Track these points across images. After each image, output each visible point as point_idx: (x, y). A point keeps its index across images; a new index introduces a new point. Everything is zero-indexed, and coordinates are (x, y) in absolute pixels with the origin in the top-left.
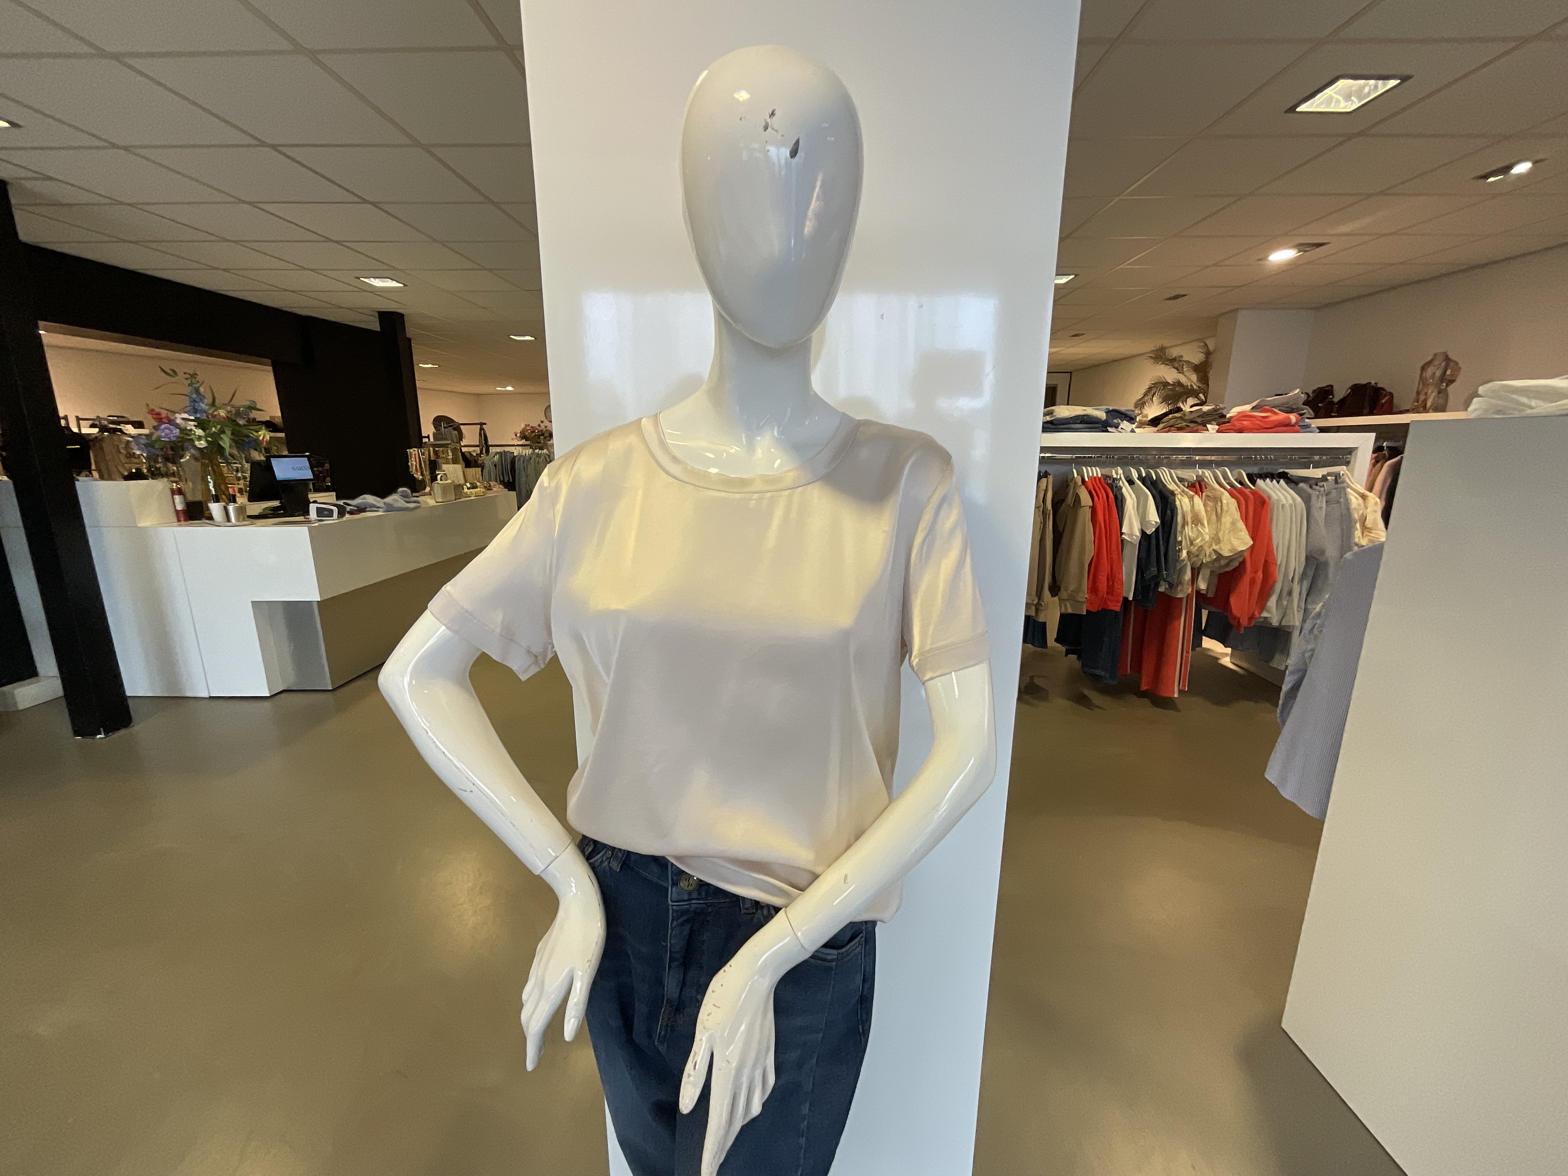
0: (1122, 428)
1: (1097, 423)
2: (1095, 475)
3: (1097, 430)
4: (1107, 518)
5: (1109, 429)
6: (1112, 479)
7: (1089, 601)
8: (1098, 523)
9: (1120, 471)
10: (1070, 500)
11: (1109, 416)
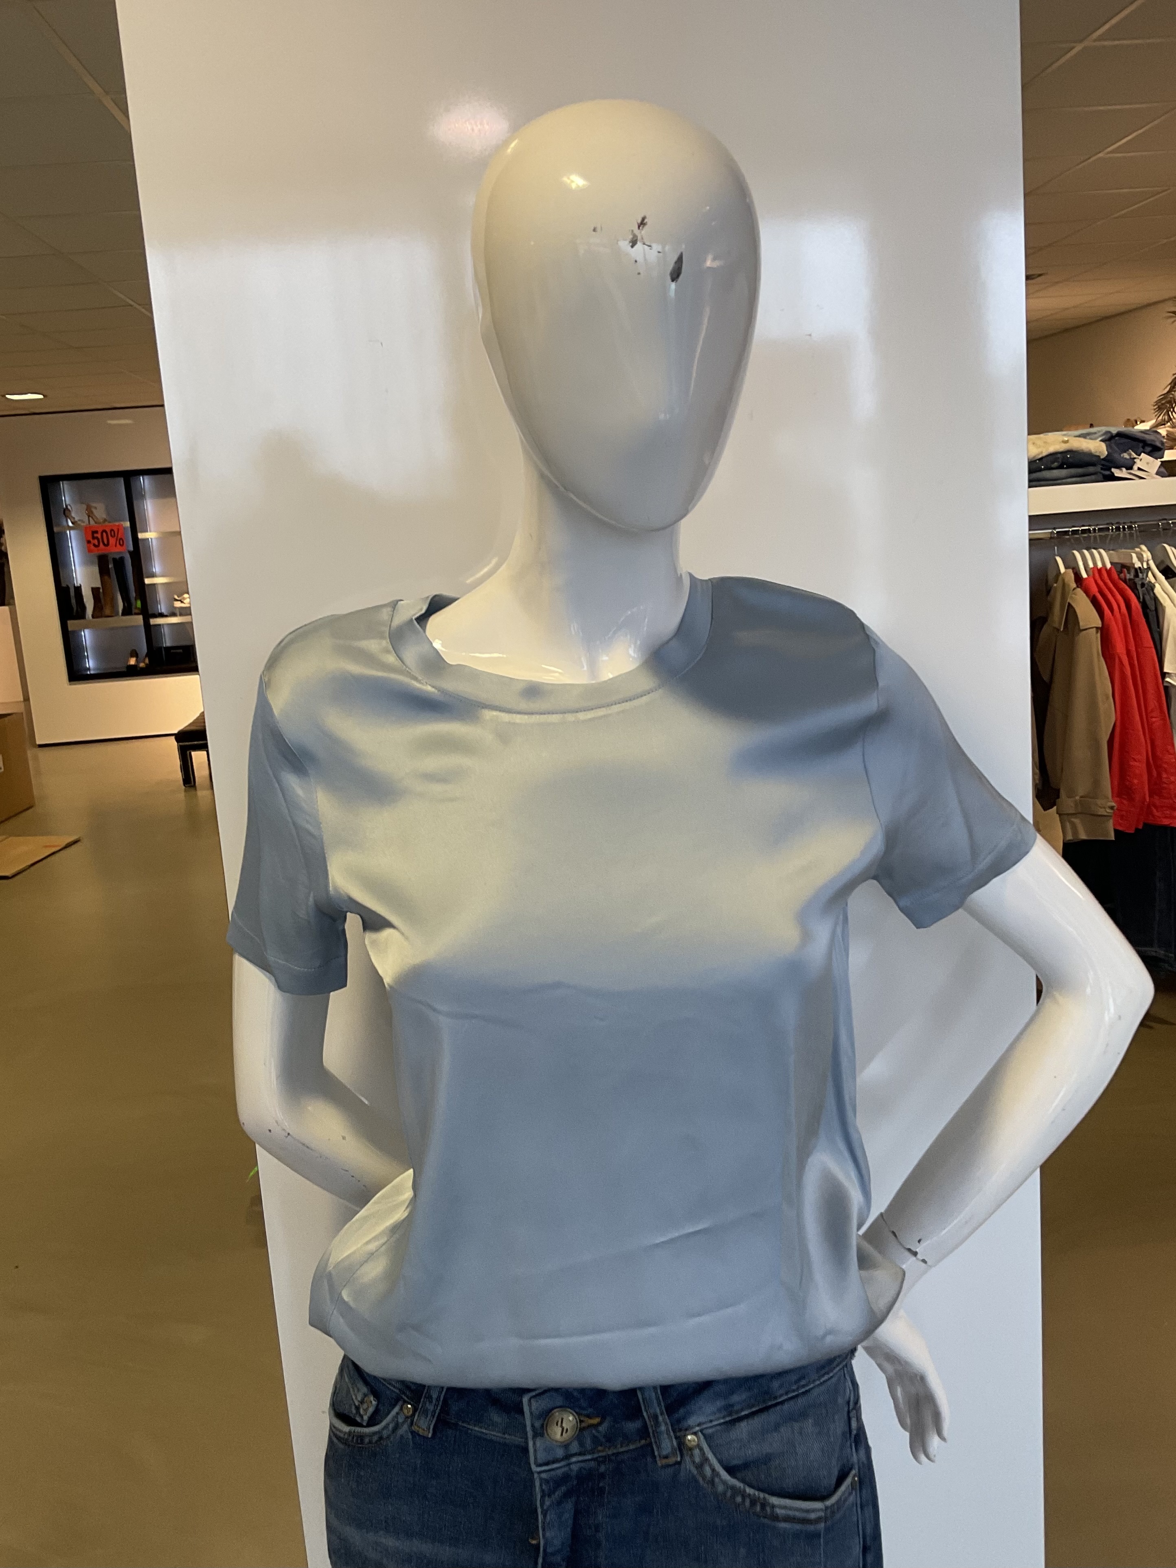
0: (1139, 469)
1: (1093, 465)
2: (1100, 565)
3: (1093, 477)
4: (1133, 648)
5: (1117, 473)
6: (1133, 572)
7: (1119, 814)
8: (1117, 660)
9: (1147, 555)
10: (1057, 617)
11: (1114, 446)
